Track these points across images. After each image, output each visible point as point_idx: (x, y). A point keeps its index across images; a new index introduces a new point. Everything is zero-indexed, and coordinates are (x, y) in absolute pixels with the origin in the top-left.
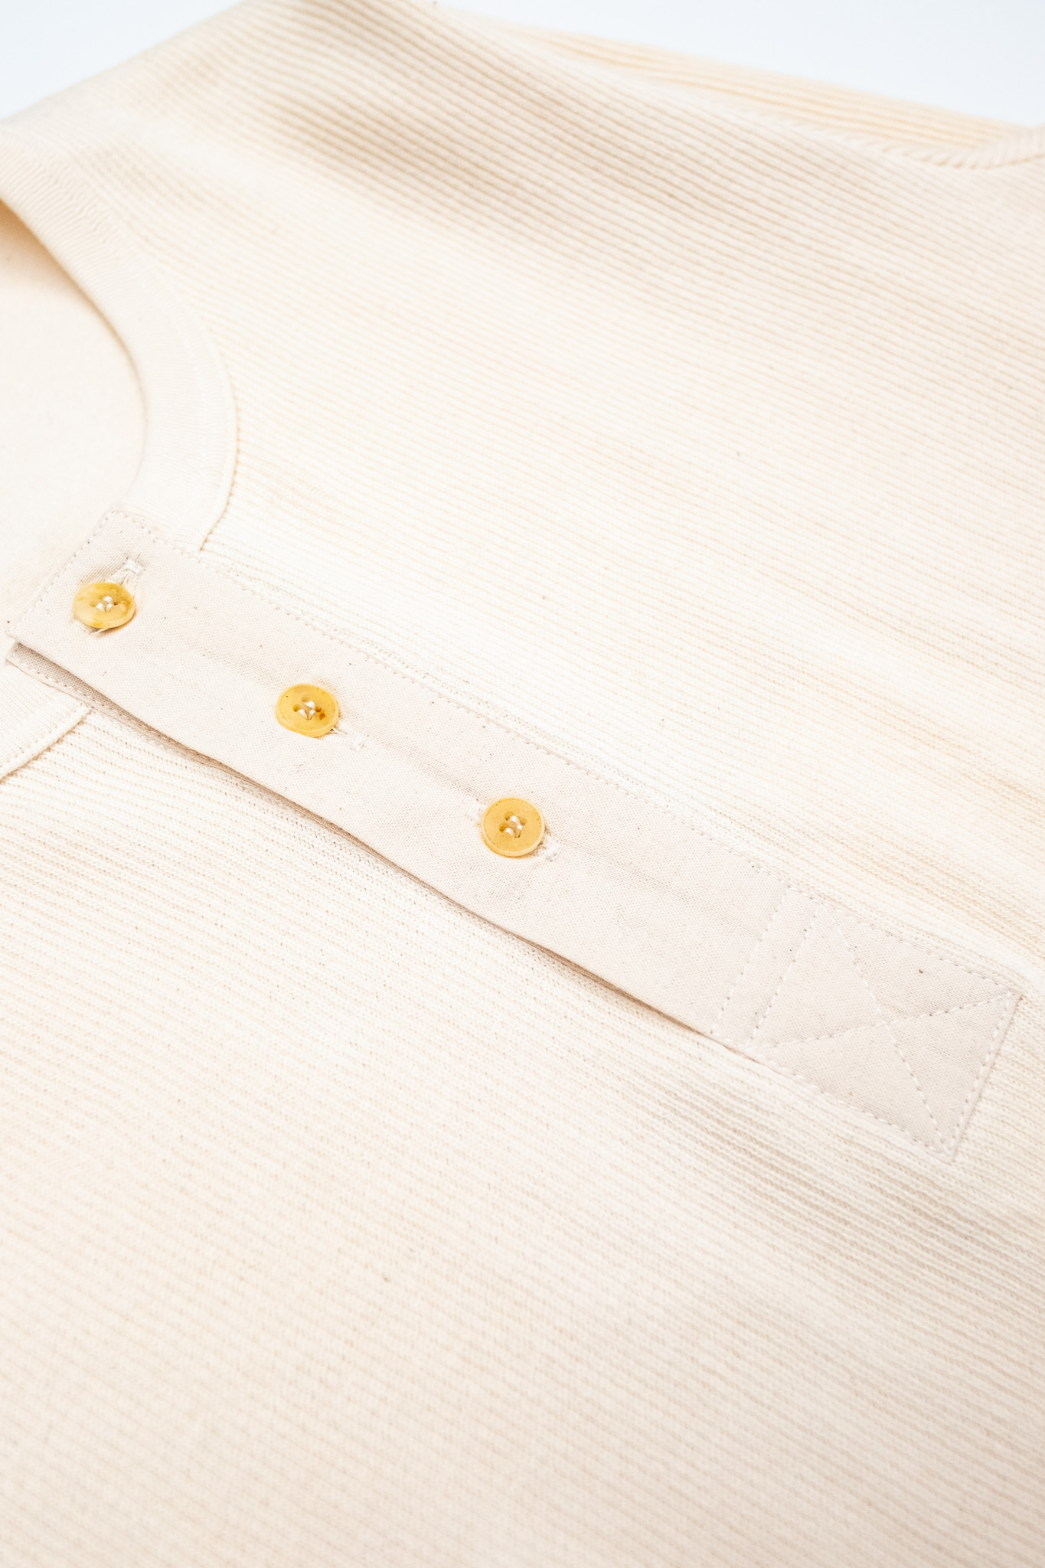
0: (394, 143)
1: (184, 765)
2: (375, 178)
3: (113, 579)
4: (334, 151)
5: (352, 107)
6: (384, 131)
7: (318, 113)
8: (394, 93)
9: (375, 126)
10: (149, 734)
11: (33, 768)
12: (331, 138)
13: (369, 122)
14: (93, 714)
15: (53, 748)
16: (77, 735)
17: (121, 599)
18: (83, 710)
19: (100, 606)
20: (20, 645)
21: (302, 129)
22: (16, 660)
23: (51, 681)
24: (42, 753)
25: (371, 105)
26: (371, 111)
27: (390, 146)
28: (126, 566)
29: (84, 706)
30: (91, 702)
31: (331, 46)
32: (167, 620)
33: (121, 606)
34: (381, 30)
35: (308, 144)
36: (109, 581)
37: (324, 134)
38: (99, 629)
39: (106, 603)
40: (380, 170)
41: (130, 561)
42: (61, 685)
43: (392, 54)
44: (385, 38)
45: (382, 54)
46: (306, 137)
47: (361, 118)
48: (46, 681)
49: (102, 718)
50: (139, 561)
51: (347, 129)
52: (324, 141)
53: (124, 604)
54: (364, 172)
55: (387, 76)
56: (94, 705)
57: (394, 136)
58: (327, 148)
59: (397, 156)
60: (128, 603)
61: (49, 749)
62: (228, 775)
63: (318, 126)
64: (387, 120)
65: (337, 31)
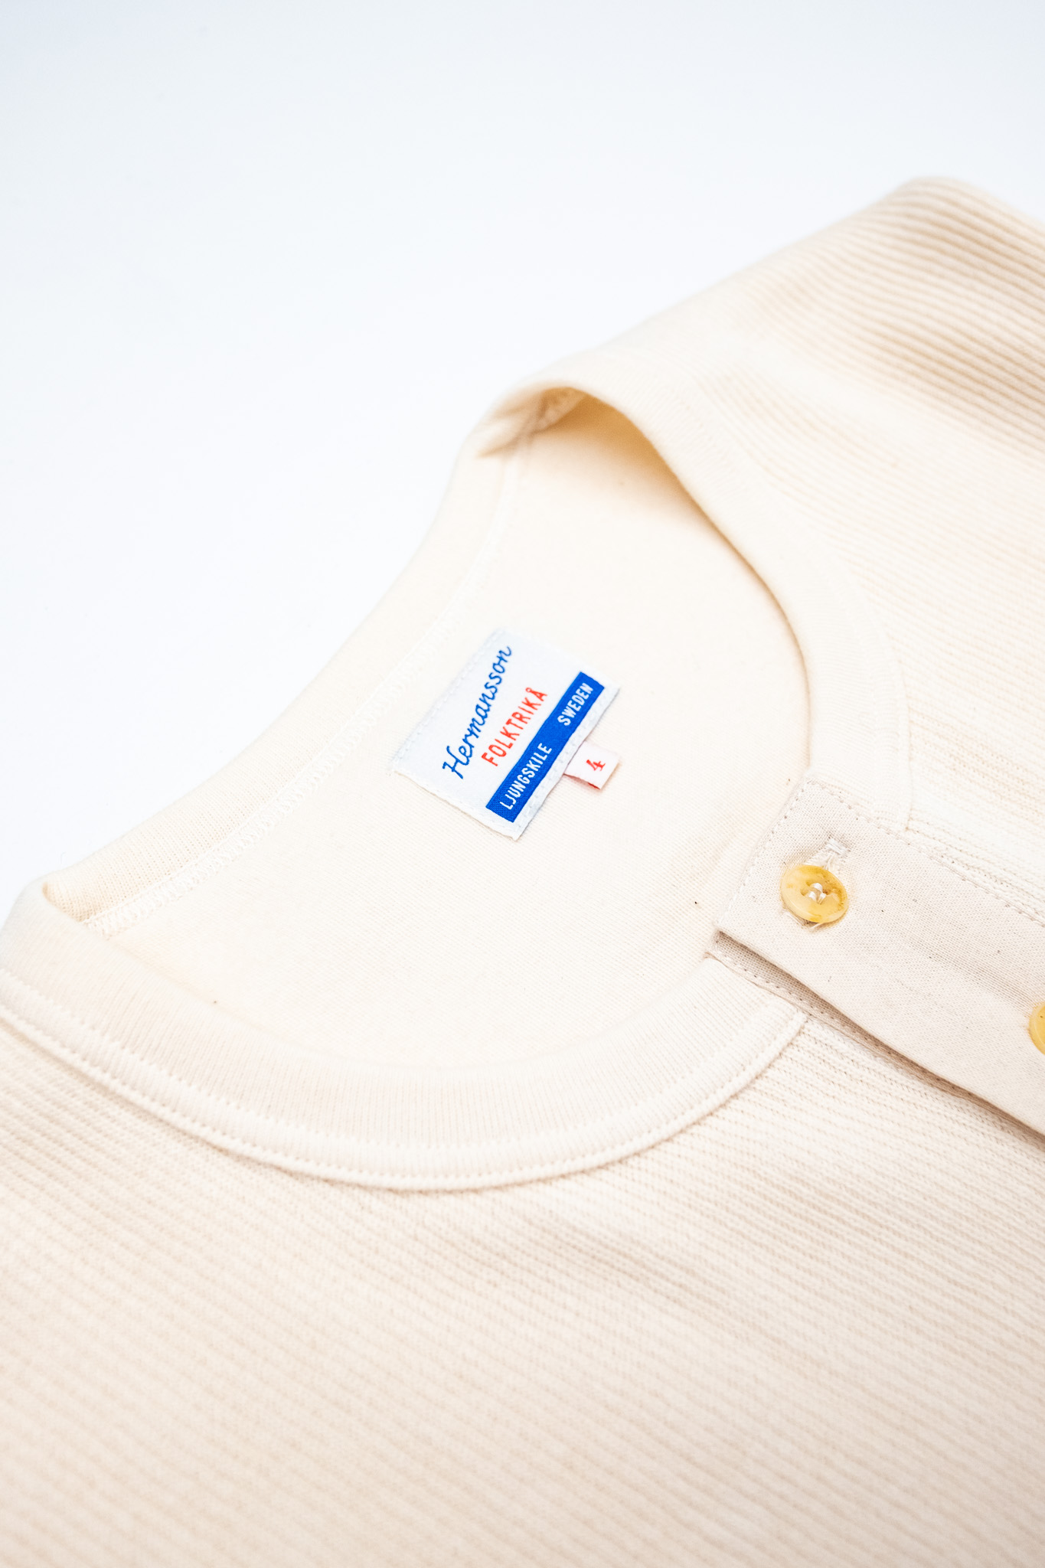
0: (1020, 378)
1: (923, 1091)
2: (991, 412)
3: (814, 862)
4: (943, 382)
5: (973, 339)
6: (1009, 366)
7: (928, 343)
8: (1026, 328)
9: (1001, 360)
10: (877, 1050)
11: (754, 1088)
12: (942, 369)
13: (991, 356)
14: (810, 1021)
15: (774, 1064)
16: (796, 1048)
17: (832, 888)
18: (800, 1017)
19: (812, 895)
20: (722, 934)
21: (907, 359)
22: (718, 953)
23: (759, 980)
24: (764, 1071)
25: (998, 339)
26: (997, 345)
27: (1015, 382)
28: (829, 846)
29: (800, 1013)
30: (808, 1009)
31: (941, 276)
32: (885, 913)
33: (833, 895)
34: (1011, 264)
35: (913, 373)
36: (809, 863)
37: (934, 365)
38: (816, 923)
39: (817, 892)
40: (998, 404)
41: (832, 841)
42: (771, 986)
43: (1024, 289)
44: (1015, 272)
45: (1011, 288)
46: (911, 367)
47: (984, 351)
48: (756, 980)
49: (820, 1027)
50: (844, 842)
51: (963, 361)
52: (935, 372)
53: (836, 893)
54: (979, 406)
55: (1018, 311)
56: (813, 1012)
57: (1021, 372)
58: (934, 378)
59: (1023, 393)
60: (840, 892)
61: (770, 1066)
62: (982, 1109)
63: (929, 357)
64: (1014, 355)
65: (951, 261)
